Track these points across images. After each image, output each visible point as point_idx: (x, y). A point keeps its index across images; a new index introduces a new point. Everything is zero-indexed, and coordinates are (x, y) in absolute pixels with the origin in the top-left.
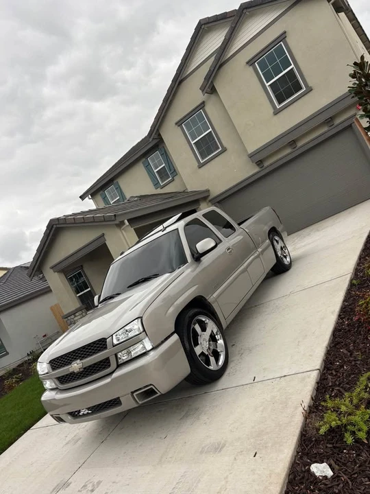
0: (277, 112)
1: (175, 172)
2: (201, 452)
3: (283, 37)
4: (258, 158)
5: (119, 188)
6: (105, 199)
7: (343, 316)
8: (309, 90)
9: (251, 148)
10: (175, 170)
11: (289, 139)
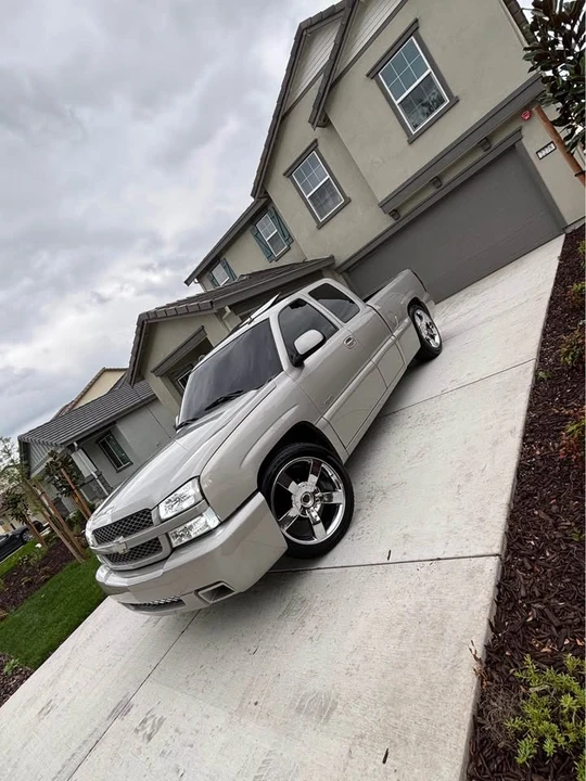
0: (412, 140)
1: (289, 238)
2: (299, 710)
3: (413, 29)
4: (392, 207)
5: (227, 267)
6: (213, 281)
7: (529, 440)
8: (455, 101)
9: (382, 196)
10: (290, 236)
11: (431, 176)
